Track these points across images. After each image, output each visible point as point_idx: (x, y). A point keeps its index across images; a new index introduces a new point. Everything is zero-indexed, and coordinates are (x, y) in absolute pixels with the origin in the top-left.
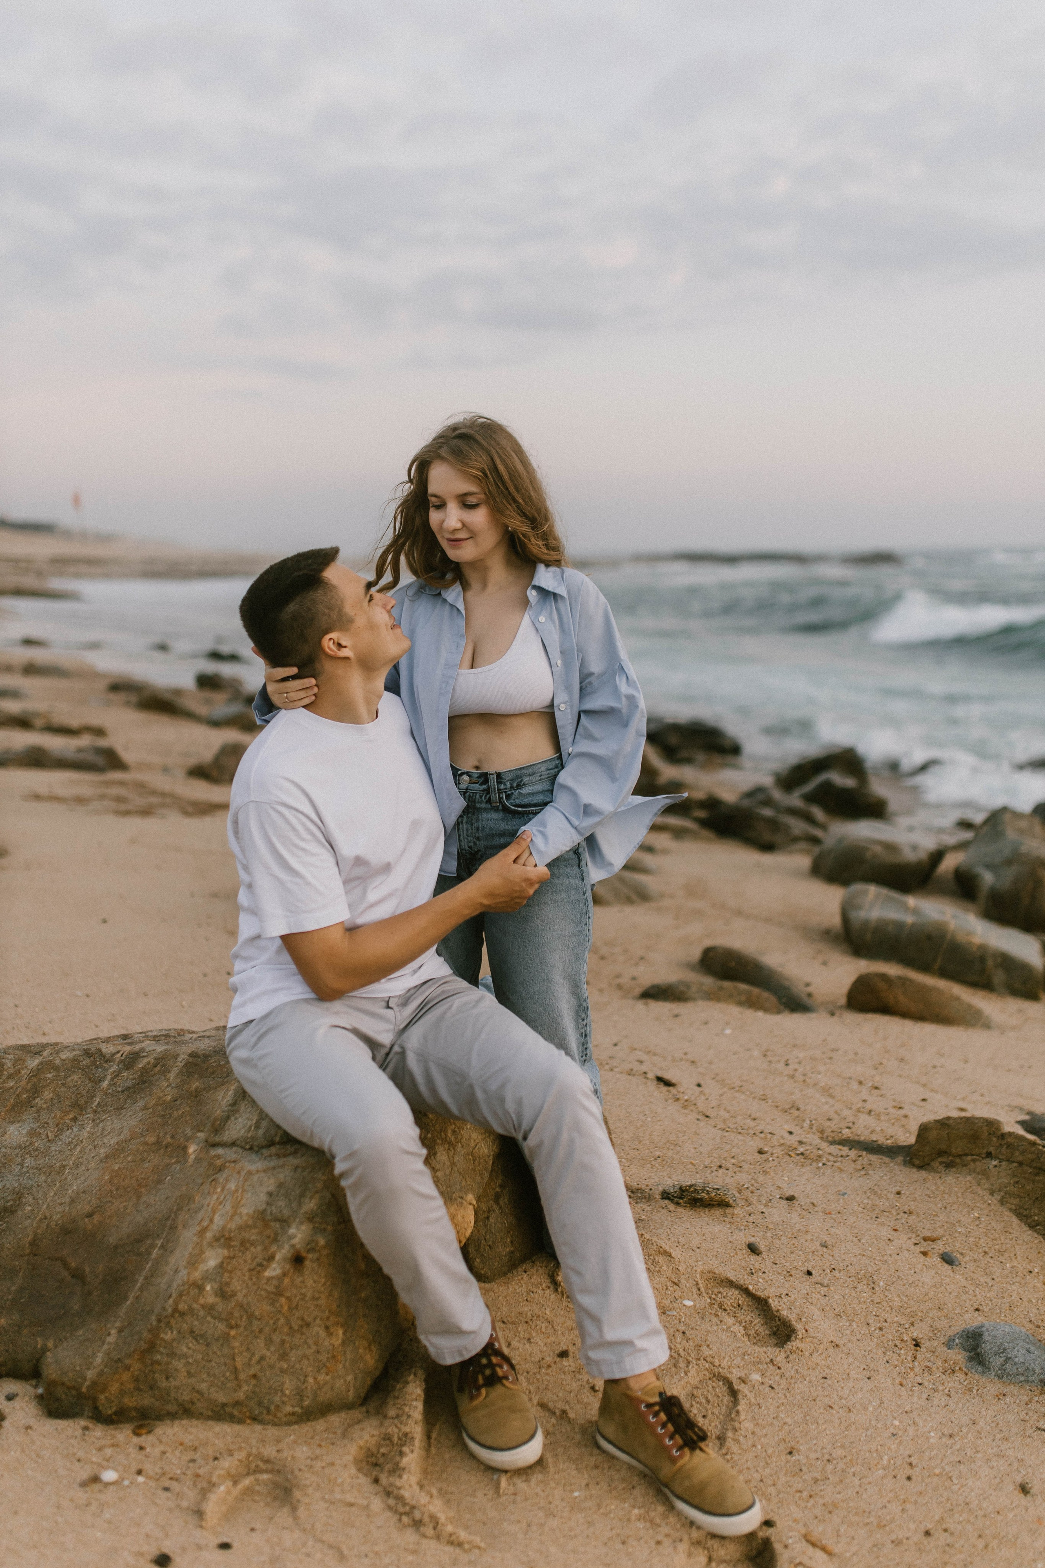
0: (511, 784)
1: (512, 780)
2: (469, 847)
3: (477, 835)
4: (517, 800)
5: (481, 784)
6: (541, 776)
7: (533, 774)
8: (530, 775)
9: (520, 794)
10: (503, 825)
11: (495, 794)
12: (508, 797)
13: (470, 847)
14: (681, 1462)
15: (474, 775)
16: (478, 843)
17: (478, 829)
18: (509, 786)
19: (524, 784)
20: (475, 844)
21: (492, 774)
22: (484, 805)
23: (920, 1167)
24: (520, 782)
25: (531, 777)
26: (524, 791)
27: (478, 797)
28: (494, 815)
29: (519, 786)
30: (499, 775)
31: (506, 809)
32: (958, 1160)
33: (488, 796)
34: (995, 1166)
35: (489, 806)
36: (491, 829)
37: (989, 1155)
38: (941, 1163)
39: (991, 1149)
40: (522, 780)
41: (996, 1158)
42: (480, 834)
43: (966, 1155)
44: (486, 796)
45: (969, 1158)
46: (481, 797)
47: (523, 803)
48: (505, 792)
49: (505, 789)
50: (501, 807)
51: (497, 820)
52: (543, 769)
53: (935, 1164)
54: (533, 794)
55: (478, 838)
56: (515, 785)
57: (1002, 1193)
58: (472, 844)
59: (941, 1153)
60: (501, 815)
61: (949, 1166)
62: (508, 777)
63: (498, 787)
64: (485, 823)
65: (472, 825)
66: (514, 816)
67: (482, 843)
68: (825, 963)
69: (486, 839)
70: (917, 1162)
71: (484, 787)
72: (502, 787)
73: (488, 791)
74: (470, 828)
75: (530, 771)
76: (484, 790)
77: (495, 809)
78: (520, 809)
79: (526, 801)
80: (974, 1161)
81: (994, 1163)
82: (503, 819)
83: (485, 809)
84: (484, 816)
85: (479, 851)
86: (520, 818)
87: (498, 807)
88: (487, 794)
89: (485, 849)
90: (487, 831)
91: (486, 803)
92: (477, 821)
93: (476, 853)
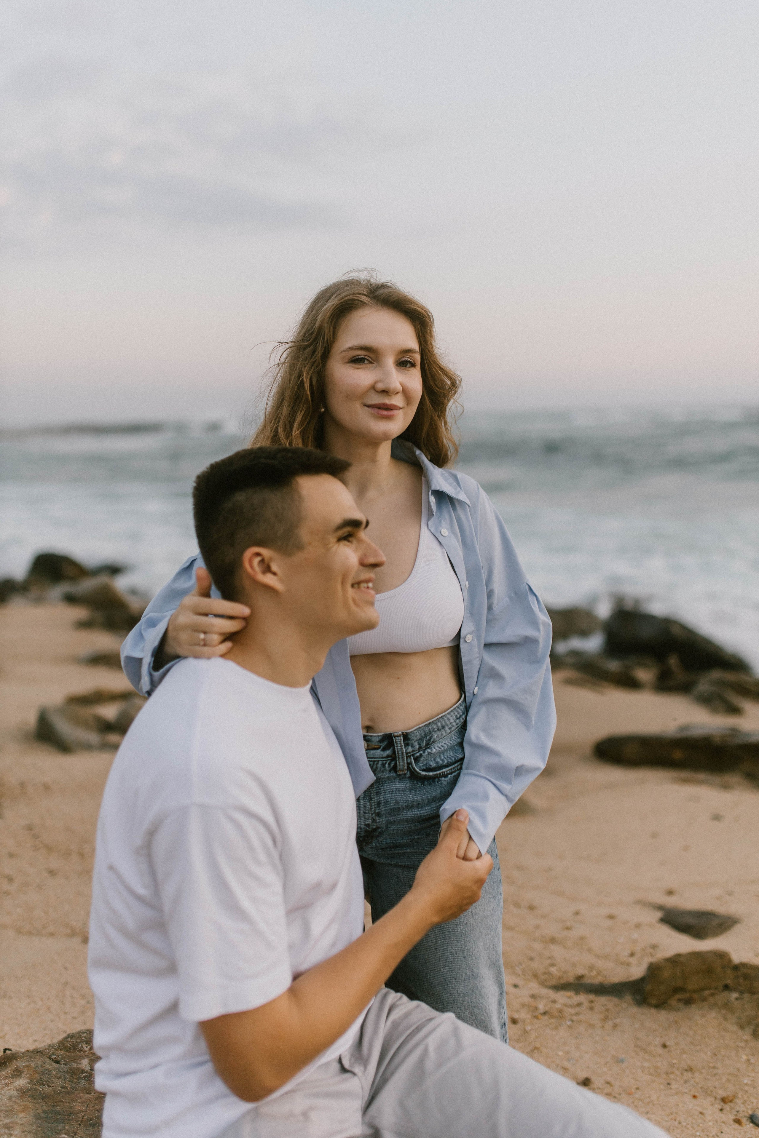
0: (419, 744)
1: (421, 740)
3: (377, 811)
4: (426, 763)
5: (384, 750)
6: (451, 727)
7: (443, 727)
8: (439, 730)
9: (430, 754)
10: (411, 796)
11: (403, 760)
12: (417, 760)
13: (368, 825)
16: (377, 819)
17: (379, 804)
18: (417, 747)
19: (433, 742)
20: (374, 820)
21: (398, 736)
22: (386, 775)
23: (658, 1006)
24: (430, 740)
25: (441, 732)
26: (435, 749)
27: (380, 765)
28: (400, 785)
29: (428, 746)
30: (406, 737)
31: (414, 776)
32: (695, 996)
33: (393, 763)
34: (737, 999)
35: (393, 774)
36: (397, 802)
37: (726, 987)
38: (679, 1000)
39: (729, 982)
40: (431, 737)
41: (735, 989)
42: (382, 809)
43: (703, 989)
44: (390, 764)
45: (707, 992)
46: (384, 765)
47: (433, 766)
48: (413, 755)
49: (413, 751)
50: (408, 774)
51: (403, 790)
52: (453, 719)
53: (673, 1002)
54: (443, 753)
55: (378, 815)
56: (424, 744)
58: (370, 822)
59: (677, 990)
60: (408, 784)
61: (688, 1002)
62: (417, 736)
63: (406, 751)
64: (388, 795)
65: (371, 799)
66: (423, 784)
67: (384, 820)
69: (390, 814)
70: (653, 1001)
71: (388, 752)
72: (410, 749)
73: (393, 757)
74: (368, 804)
75: (440, 724)
76: (388, 756)
77: (402, 778)
78: (431, 774)
79: (438, 761)
80: (713, 995)
81: (735, 995)
82: (411, 789)
83: (388, 778)
84: (387, 786)
85: (378, 828)
86: (430, 784)
87: (405, 774)
88: (392, 760)
89: (387, 827)
90: (392, 805)
91: (390, 771)
92: (378, 794)
93: (375, 830)
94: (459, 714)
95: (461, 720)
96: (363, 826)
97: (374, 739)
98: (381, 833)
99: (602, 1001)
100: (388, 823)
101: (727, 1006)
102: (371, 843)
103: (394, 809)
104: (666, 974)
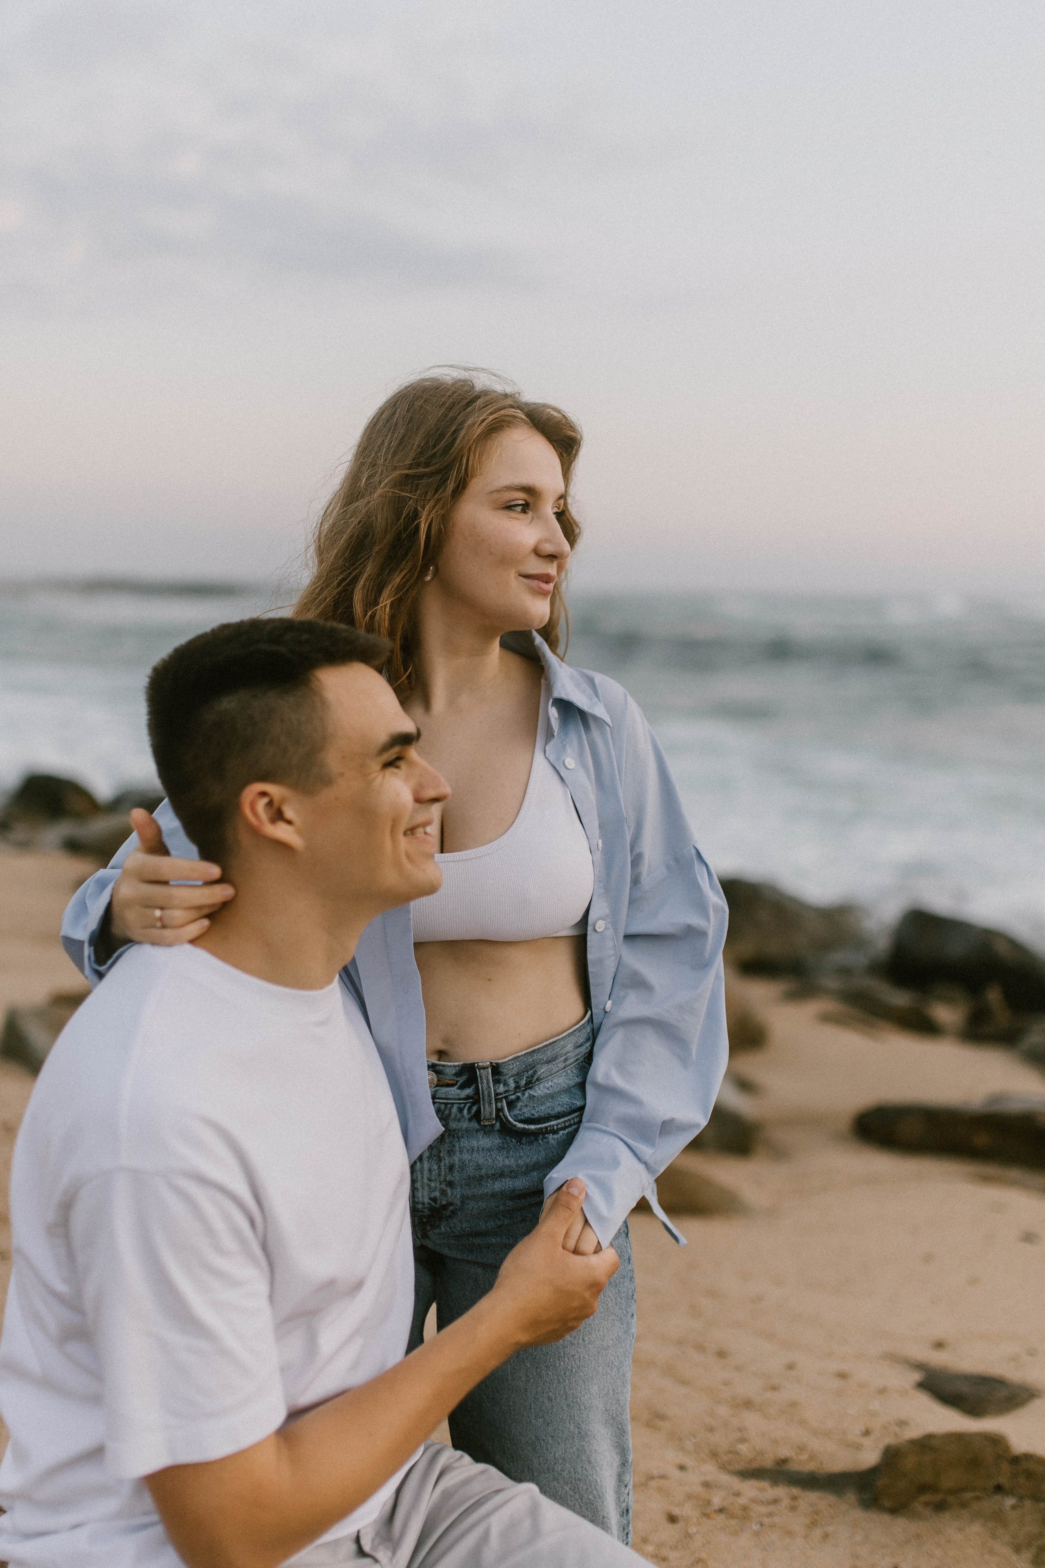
0: (516, 1082)
1: (519, 1075)
2: (430, 1199)
3: (448, 1178)
4: (525, 1110)
5: (462, 1087)
6: (566, 1060)
7: (554, 1059)
8: (548, 1062)
9: (531, 1097)
10: (500, 1159)
11: (490, 1104)
12: (511, 1105)
13: (434, 1200)
16: (449, 1191)
17: (451, 1168)
18: (512, 1085)
19: (538, 1080)
20: (443, 1193)
21: (484, 1068)
22: (465, 1125)
23: (893, 1511)
24: (532, 1076)
25: (550, 1066)
26: (539, 1091)
27: (455, 1109)
28: (485, 1142)
29: (529, 1085)
30: (496, 1069)
31: (506, 1130)
32: (951, 1499)
33: (475, 1108)
34: (1014, 1507)
35: (475, 1125)
36: (479, 1167)
38: (927, 1504)
39: (1003, 1480)
40: (535, 1072)
42: (456, 1176)
43: (962, 1490)
44: (470, 1109)
45: (968, 1495)
46: (461, 1110)
47: (536, 1115)
48: (506, 1097)
49: (506, 1092)
50: (498, 1126)
51: (489, 1150)
52: (570, 1047)
53: (918, 1506)
54: (552, 1096)
55: (450, 1184)
56: (523, 1082)
58: (437, 1194)
59: (923, 1489)
60: (497, 1140)
61: (940, 1507)
62: (514, 1069)
63: (495, 1091)
64: (466, 1156)
66: (519, 1141)
67: (458, 1191)
69: (468, 1185)
70: (887, 1503)
71: (468, 1091)
72: (501, 1088)
73: (475, 1099)
74: (436, 1167)
75: (549, 1053)
76: (468, 1097)
77: (487, 1131)
78: (532, 1127)
79: (542, 1110)
80: (978, 1498)
81: (1010, 1501)
82: (500, 1148)
83: (467, 1130)
84: (465, 1143)
85: (451, 1204)
86: (531, 1143)
87: (493, 1126)
88: (473, 1104)
89: (463, 1202)
90: (471, 1171)
91: (470, 1120)
92: (450, 1153)
93: (444, 1207)
94: (581, 1040)
95: (584, 1050)
96: (426, 1200)
97: (447, 1070)
98: (453, 1212)
99: (811, 1498)
100: (464, 1199)
101: (998, 1517)
102: (439, 1227)
103: (474, 1178)
104: (909, 1463)
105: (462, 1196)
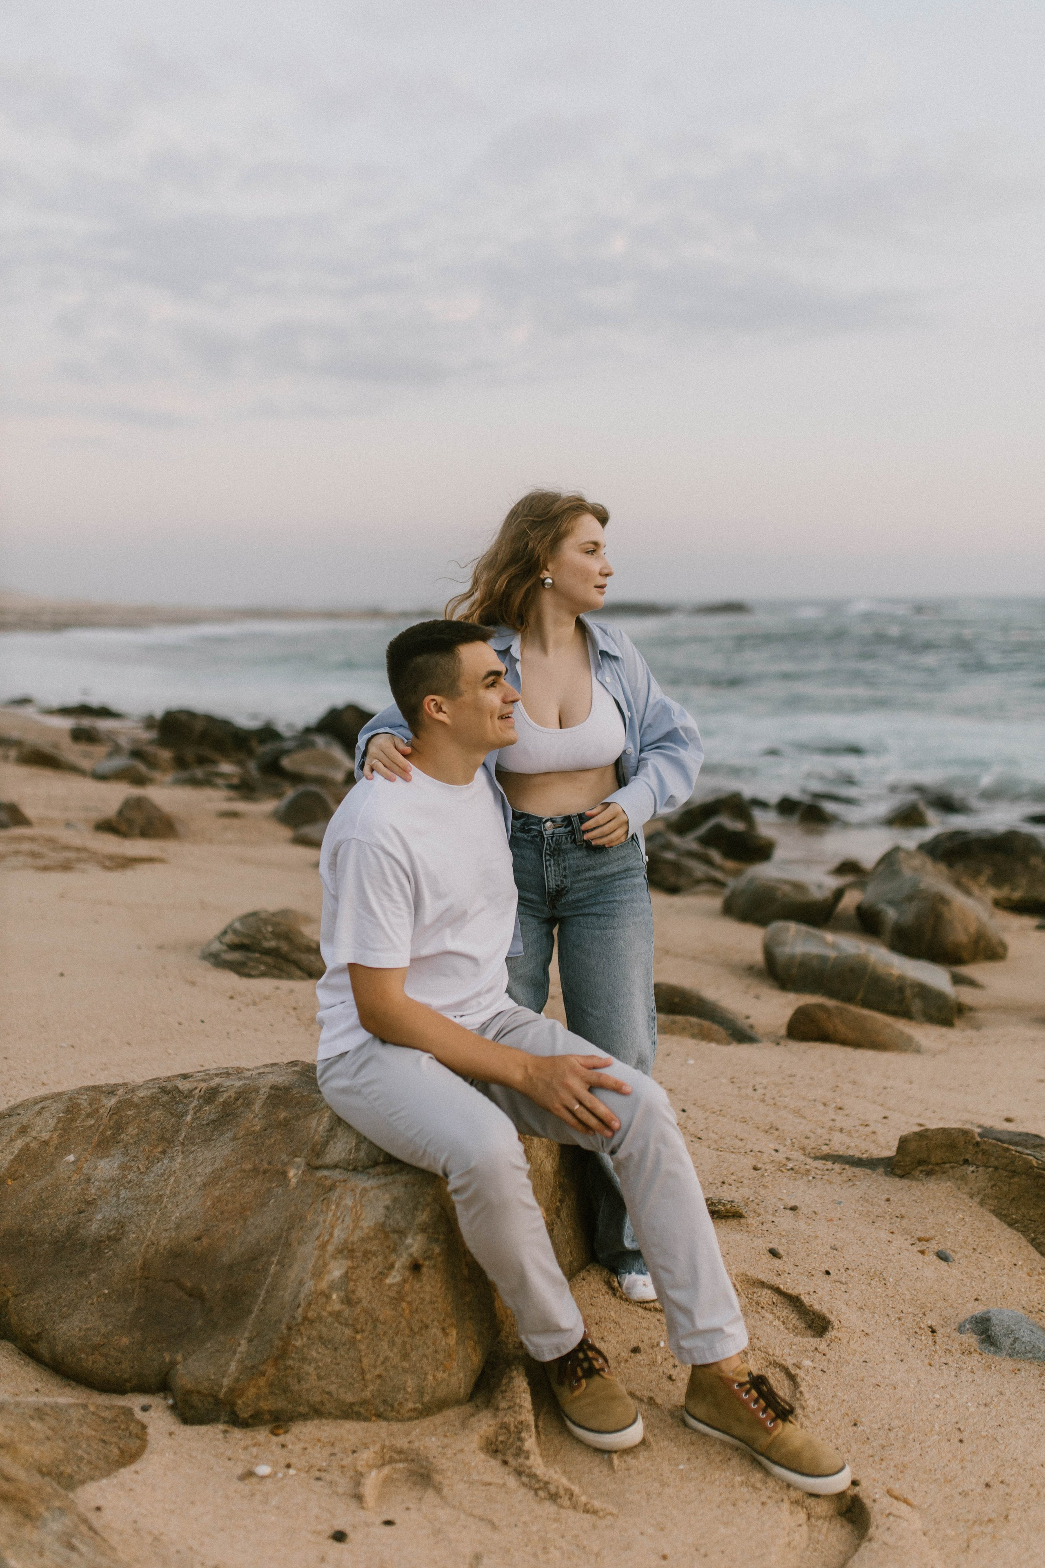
2: (556, 885)
3: (564, 874)
5: (567, 829)
10: (588, 862)
11: (581, 835)
13: (558, 886)
14: (775, 1433)
15: (558, 820)
16: (565, 881)
17: (565, 868)
20: (562, 882)
21: (575, 816)
22: (569, 846)
23: (902, 1177)
27: (564, 839)
28: (579, 854)
31: (589, 846)
32: (937, 1168)
33: (573, 837)
34: (973, 1172)
35: (574, 846)
36: (578, 866)
37: (965, 1161)
38: (922, 1171)
39: (968, 1156)
41: (973, 1164)
42: (568, 873)
43: (945, 1163)
44: (570, 838)
45: (948, 1165)
46: (567, 840)
50: (585, 846)
51: (582, 858)
53: (916, 1173)
55: (565, 877)
57: (981, 1196)
58: (559, 883)
59: (921, 1162)
60: (586, 853)
61: (929, 1173)
64: (571, 862)
65: (559, 865)
66: (595, 852)
67: (569, 880)
68: (757, 997)
69: (574, 878)
70: (898, 1172)
73: (573, 832)
74: (557, 869)
76: (569, 832)
77: (580, 848)
80: (953, 1168)
82: (587, 856)
83: (571, 849)
84: (569, 855)
85: (566, 887)
86: (600, 853)
87: (583, 845)
88: (572, 835)
89: (571, 885)
90: (574, 868)
91: (571, 843)
92: (564, 861)
93: (563, 889)
96: (554, 887)
98: (568, 891)
100: (573, 883)
101: (962, 1178)
102: (561, 900)
103: (576, 872)
104: (914, 1148)
105: (571, 882)
